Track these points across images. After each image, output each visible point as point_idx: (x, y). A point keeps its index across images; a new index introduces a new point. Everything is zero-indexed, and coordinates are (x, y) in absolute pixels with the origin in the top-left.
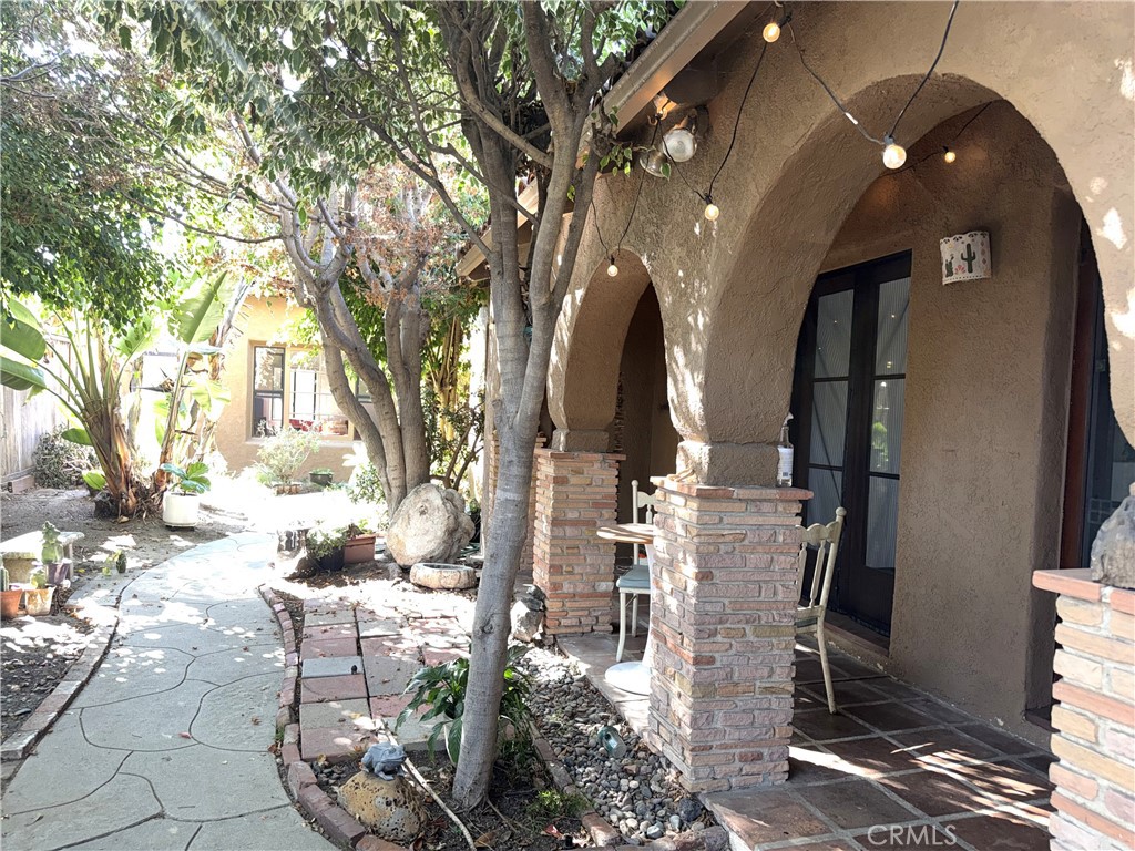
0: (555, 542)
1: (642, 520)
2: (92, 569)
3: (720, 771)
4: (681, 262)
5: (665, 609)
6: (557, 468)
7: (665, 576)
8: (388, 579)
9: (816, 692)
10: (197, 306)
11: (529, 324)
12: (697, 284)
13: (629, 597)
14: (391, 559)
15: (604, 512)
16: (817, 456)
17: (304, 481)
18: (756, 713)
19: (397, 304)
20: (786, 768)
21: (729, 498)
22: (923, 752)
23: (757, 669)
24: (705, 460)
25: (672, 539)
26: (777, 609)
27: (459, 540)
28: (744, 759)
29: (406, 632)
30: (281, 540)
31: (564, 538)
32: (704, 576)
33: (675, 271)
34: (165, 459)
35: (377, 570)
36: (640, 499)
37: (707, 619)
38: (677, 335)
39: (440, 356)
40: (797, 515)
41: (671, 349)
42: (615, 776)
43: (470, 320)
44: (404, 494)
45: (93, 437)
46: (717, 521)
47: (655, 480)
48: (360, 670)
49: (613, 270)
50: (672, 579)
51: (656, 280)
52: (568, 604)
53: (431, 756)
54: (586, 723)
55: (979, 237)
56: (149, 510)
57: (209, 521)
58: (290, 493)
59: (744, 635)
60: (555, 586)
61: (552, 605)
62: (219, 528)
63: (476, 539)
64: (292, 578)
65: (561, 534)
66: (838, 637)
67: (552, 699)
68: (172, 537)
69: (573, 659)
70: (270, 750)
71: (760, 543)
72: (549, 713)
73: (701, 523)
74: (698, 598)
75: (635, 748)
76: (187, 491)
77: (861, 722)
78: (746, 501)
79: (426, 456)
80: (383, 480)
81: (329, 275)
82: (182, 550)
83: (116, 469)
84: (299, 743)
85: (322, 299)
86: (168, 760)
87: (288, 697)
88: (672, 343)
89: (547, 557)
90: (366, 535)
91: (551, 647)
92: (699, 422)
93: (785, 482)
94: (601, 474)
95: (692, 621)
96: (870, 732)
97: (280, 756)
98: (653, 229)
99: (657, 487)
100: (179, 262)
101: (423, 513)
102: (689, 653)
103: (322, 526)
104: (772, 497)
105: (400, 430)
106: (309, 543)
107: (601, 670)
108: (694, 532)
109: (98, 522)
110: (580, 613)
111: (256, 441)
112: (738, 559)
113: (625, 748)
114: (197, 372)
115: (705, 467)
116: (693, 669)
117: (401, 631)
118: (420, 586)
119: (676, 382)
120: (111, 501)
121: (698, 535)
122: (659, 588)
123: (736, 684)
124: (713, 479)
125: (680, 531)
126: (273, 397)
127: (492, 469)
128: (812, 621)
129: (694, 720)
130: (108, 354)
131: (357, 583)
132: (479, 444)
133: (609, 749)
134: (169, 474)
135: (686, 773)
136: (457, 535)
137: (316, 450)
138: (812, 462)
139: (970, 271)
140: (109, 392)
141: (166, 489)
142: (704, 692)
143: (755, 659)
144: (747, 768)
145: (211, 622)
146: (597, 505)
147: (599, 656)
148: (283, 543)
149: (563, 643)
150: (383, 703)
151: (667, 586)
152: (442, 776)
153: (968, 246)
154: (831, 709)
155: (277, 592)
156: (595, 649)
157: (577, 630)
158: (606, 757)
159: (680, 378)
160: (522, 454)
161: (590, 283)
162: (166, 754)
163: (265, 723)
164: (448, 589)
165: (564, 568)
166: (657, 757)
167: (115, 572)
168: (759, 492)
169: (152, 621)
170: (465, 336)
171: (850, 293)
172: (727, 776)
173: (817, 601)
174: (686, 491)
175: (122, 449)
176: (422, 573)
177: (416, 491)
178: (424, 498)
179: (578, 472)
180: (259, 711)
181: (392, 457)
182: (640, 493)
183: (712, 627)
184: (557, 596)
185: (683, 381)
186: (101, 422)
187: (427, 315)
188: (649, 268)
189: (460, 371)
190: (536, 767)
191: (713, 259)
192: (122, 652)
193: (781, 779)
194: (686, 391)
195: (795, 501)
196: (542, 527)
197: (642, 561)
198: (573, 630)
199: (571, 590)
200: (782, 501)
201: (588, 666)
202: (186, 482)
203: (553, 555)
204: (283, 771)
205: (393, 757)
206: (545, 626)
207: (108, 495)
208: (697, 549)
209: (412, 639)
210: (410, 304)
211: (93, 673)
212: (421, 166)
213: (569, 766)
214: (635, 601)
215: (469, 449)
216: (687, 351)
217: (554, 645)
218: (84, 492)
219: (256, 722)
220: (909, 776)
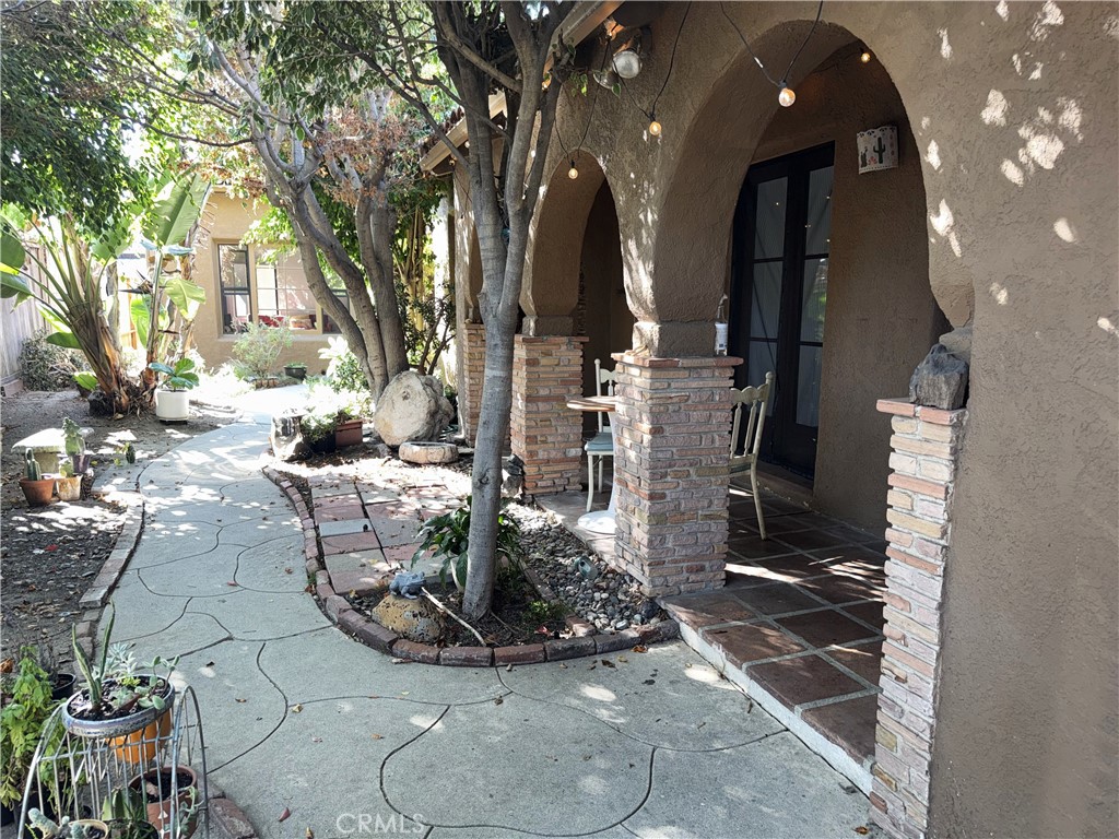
0: (530, 416)
1: (605, 393)
2: (102, 461)
3: (671, 580)
4: (632, 165)
5: (626, 460)
6: (528, 351)
7: (626, 435)
8: (379, 457)
9: (752, 525)
10: (169, 209)
11: (506, 226)
12: (646, 185)
13: (596, 458)
14: (379, 440)
15: (571, 388)
16: (756, 330)
17: (279, 374)
18: (699, 535)
19: (367, 201)
20: (723, 576)
21: (675, 367)
22: (833, 563)
23: (699, 501)
24: (656, 338)
25: (629, 402)
26: (715, 454)
27: (441, 421)
28: (690, 570)
29: (404, 498)
30: (277, 426)
31: (537, 412)
32: (656, 431)
33: (627, 173)
34: (152, 358)
35: (369, 451)
36: (602, 375)
37: (660, 464)
38: (630, 230)
39: (405, 248)
40: (731, 378)
41: (626, 242)
42: (590, 591)
43: (432, 211)
44: (386, 382)
45: (81, 340)
46: (666, 386)
47: (615, 356)
48: (370, 528)
49: (573, 173)
50: (632, 436)
51: (611, 180)
52: (543, 469)
53: (442, 585)
54: (564, 557)
55: (888, 131)
56: (142, 407)
57: (199, 415)
58: (269, 387)
59: (689, 475)
60: (531, 454)
61: (529, 470)
62: (209, 421)
63: (455, 421)
64: (291, 460)
65: (535, 409)
66: (772, 483)
67: (535, 542)
68: (168, 431)
69: (550, 513)
70: (306, 590)
71: (700, 402)
72: (534, 552)
73: (654, 389)
74: (652, 447)
75: (605, 573)
76: (176, 388)
77: (786, 545)
78: (689, 369)
79: (403, 346)
80: (366, 369)
81: (302, 178)
82: (180, 441)
83: (106, 369)
84: (330, 583)
85: (298, 200)
86: (224, 601)
87: (313, 551)
88: (627, 238)
89: (524, 429)
90: (353, 421)
91: (531, 504)
92: (650, 306)
93: (721, 351)
94: (568, 355)
95: (648, 466)
96: (793, 551)
97: (316, 594)
98: (606, 133)
99: (616, 362)
100: (153, 167)
101: (405, 398)
102: (645, 491)
103: (313, 414)
104: (710, 364)
105: (377, 322)
106: (304, 429)
107: (575, 518)
108: (648, 396)
109: (95, 420)
110: (555, 476)
111: (228, 338)
112: (683, 416)
113: (597, 572)
114: (170, 273)
115: (656, 343)
116: (648, 503)
117: (400, 498)
118: (409, 462)
119: (630, 271)
120: (105, 400)
121: (651, 398)
122: (621, 444)
123: (683, 514)
124: (661, 352)
125: (637, 396)
126: (235, 294)
127: (466, 355)
128: (746, 466)
129: (650, 542)
130: (86, 260)
131: (352, 462)
132: (449, 334)
133: (584, 572)
134: (156, 373)
135: (645, 583)
136: (438, 417)
137: (289, 345)
138: (752, 335)
139: (881, 162)
140: (91, 296)
141: (155, 387)
142: (658, 521)
143: (697, 493)
144: (693, 577)
145: (228, 500)
146: (565, 383)
147: (572, 509)
148: (279, 430)
149: (541, 501)
150: (394, 552)
151: (628, 442)
152: (452, 599)
153: (880, 139)
154: (763, 536)
155: (280, 472)
156: (568, 503)
157: (552, 489)
158: (581, 579)
159: (634, 268)
160: (505, 338)
161: (552, 180)
162: (221, 598)
163: (297, 572)
164: (435, 464)
165: (539, 438)
166: (622, 576)
167: (126, 462)
168: (699, 361)
169: (176, 501)
170: (428, 228)
171: (785, 180)
172: (677, 584)
173: (750, 451)
174: (641, 364)
175: (108, 350)
176: (411, 451)
177: (398, 379)
178: (405, 385)
179: (547, 354)
180: (289, 564)
181: (372, 348)
182: (602, 370)
183: (663, 470)
184: (533, 462)
185: (637, 271)
186: (88, 325)
187: (394, 210)
188: (604, 168)
189: (425, 263)
190: (527, 588)
191: (658, 165)
192: (157, 526)
193: (719, 586)
194: (639, 279)
195: (728, 367)
196: (519, 403)
197: (606, 429)
198: (548, 490)
199: (545, 457)
200: (717, 367)
201: (564, 517)
202: (174, 379)
203: (528, 427)
204: (321, 604)
205: (416, 581)
206: (524, 488)
207: (101, 394)
208: (651, 409)
209: (411, 504)
210: (379, 200)
211: (137, 543)
212: (406, 91)
213: (553, 587)
214: (601, 463)
215: (440, 337)
216: (639, 245)
217: (533, 503)
218: (74, 393)
219: (289, 572)
220: (821, 579)
